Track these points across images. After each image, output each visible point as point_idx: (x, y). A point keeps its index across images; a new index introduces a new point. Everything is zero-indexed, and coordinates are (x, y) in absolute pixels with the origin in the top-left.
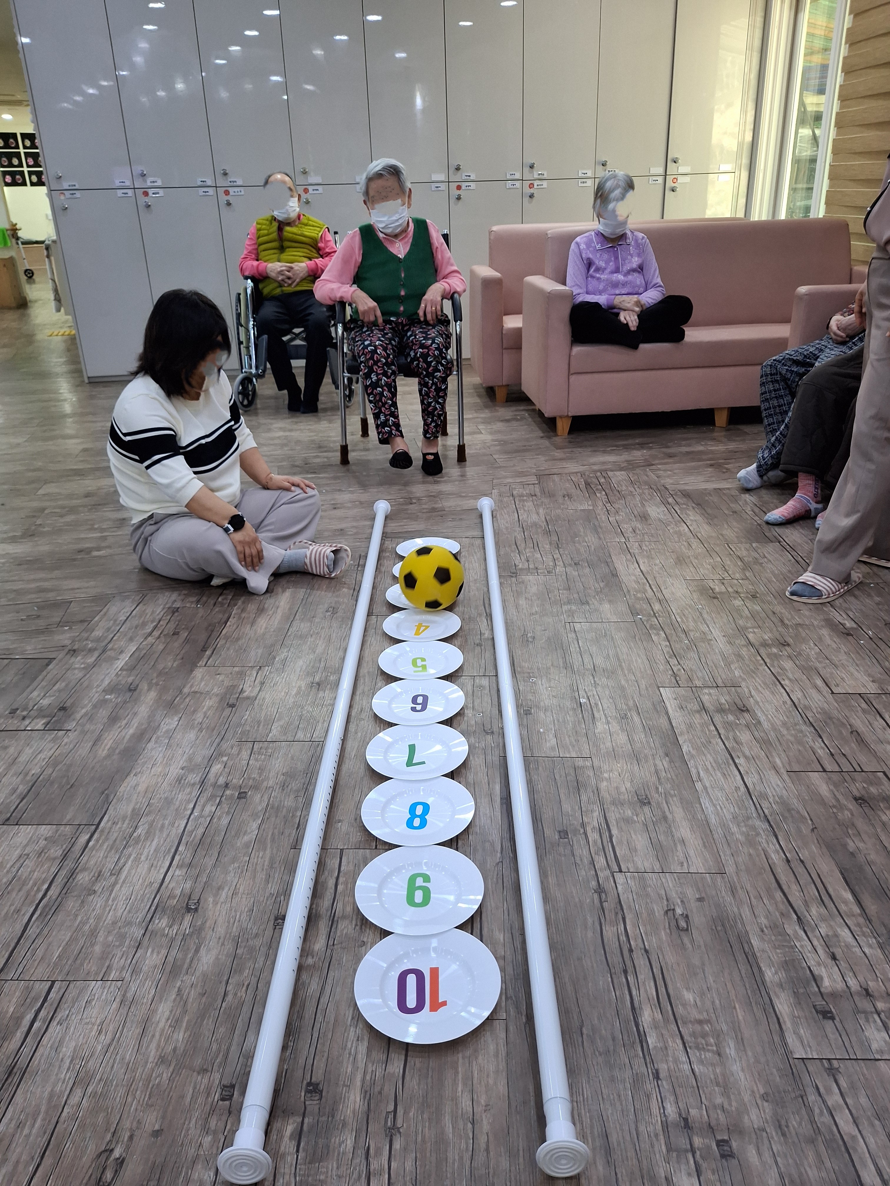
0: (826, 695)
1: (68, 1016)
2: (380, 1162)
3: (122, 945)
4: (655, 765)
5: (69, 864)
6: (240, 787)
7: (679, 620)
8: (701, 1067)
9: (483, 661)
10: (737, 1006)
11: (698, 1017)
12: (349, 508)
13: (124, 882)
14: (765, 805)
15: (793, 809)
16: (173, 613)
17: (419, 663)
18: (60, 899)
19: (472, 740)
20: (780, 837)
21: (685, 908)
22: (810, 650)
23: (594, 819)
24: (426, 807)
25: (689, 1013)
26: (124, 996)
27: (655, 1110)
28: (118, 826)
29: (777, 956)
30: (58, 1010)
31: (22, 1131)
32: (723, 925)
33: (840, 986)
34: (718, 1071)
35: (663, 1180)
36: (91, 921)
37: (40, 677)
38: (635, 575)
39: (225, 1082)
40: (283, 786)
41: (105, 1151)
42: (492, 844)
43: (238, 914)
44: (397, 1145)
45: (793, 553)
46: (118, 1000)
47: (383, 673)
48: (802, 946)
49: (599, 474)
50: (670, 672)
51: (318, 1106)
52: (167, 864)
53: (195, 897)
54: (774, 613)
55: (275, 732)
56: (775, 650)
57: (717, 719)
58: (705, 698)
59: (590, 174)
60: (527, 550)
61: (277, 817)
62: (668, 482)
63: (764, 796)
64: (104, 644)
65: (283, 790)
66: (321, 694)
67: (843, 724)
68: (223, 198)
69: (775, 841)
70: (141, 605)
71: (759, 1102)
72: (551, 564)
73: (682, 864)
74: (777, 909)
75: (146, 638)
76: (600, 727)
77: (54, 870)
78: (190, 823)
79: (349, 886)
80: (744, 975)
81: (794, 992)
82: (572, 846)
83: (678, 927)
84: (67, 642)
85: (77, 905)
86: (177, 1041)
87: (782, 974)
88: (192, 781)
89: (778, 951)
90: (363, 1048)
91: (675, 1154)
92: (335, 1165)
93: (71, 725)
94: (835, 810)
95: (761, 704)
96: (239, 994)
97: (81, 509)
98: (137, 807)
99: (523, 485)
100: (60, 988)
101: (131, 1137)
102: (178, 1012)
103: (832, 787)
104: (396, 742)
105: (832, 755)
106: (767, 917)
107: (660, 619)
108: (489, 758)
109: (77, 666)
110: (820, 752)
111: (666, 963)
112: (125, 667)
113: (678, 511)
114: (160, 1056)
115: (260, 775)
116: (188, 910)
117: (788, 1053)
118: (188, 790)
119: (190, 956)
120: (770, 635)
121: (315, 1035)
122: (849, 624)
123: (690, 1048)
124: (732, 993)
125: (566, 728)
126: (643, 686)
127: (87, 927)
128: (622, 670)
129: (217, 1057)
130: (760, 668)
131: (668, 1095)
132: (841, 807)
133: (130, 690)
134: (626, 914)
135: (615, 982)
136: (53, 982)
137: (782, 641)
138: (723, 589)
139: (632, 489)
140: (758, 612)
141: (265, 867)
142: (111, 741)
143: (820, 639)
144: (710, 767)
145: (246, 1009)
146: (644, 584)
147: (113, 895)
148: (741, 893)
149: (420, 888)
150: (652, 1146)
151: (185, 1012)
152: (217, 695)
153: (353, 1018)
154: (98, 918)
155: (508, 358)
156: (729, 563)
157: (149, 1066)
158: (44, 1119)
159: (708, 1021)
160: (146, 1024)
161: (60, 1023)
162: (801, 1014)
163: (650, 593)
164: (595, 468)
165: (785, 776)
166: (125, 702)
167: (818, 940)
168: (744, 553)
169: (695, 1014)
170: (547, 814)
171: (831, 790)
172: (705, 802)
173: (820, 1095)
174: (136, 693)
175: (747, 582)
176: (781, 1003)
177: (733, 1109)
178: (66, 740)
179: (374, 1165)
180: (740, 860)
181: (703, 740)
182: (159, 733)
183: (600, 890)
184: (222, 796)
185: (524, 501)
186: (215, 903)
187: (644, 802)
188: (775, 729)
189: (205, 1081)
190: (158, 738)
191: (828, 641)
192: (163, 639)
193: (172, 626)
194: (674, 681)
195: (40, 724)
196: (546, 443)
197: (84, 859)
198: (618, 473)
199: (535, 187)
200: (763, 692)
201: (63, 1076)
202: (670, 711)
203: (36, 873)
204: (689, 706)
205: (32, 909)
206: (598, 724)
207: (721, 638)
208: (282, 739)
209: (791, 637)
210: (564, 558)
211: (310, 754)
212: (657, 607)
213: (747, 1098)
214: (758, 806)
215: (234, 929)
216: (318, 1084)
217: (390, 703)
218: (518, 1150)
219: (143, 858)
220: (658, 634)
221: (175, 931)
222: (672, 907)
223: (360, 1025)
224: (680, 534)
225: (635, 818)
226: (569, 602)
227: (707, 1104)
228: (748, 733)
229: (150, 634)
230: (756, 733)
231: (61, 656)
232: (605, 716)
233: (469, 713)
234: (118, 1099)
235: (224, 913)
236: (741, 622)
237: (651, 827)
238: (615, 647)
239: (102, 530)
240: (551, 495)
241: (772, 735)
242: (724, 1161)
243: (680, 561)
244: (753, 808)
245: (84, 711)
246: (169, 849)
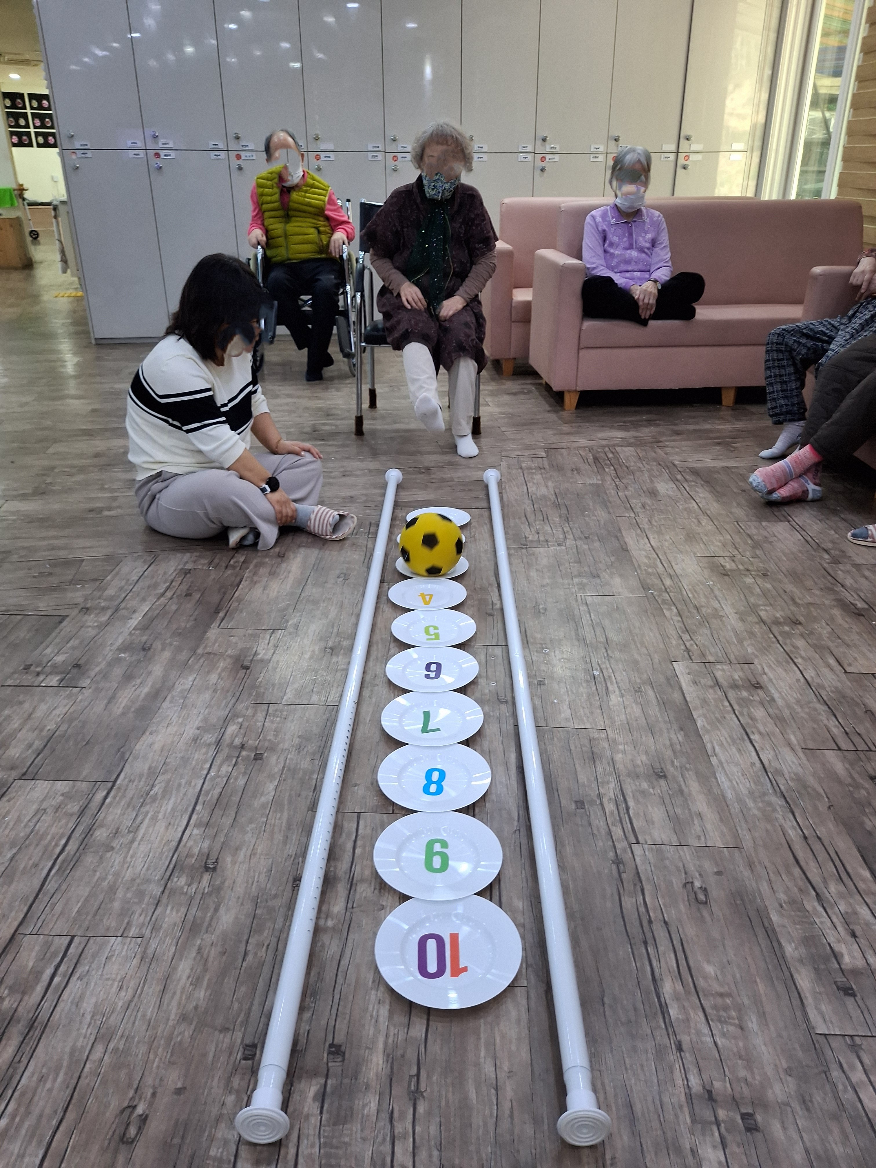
0: (839, 674)
1: (88, 971)
2: (403, 1126)
3: (141, 902)
4: (670, 739)
5: (86, 820)
6: (256, 748)
7: (690, 595)
8: (724, 1040)
9: (496, 631)
10: (758, 980)
11: (720, 989)
12: (357, 476)
13: (142, 839)
14: (781, 781)
15: (809, 787)
16: (186, 574)
17: (432, 631)
18: (78, 854)
19: (487, 708)
20: (797, 814)
21: (703, 882)
22: (823, 629)
23: (610, 790)
24: (442, 774)
25: (710, 986)
26: (144, 952)
27: (679, 1082)
28: (135, 783)
29: (796, 931)
30: (78, 965)
31: (45, 1084)
32: (742, 900)
33: (860, 963)
34: (741, 1044)
35: (689, 1152)
36: (110, 877)
37: (54, 634)
38: (645, 550)
39: (247, 1041)
40: (299, 748)
41: (129, 1107)
42: (509, 813)
43: (257, 874)
44: (421, 1109)
45: (803, 533)
46: (138, 956)
47: (396, 640)
48: (821, 923)
49: (607, 449)
50: (683, 647)
51: (340, 1069)
52: (185, 822)
53: (214, 856)
54: (785, 592)
55: (289, 696)
56: (787, 628)
57: (731, 694)
58: (719, 674)
59: (602, 149)
60: (537, 523)
61: (293, 778)
62: (676, 459)
63: (779, 772)
64: (117, 603)
65: (299, 752)
66: (334, 659)
67: (858, 703)
68: (235, 163)
69: (791, 817)
70: (152, 566)
71: (782, 1076)
72: (561, 536)
73: (699, 837)
74: (796, 885)
75: (159, 599)
76: (615, 699)
77: (71, 825)
78: (206, 783)
79: (367, 849)
80: (764, 950)
81: (815, 969)
82: (589, 816)
83: (697, 899)
84: (80, 600)
85: (95, 861)
86: (199, 999)
87: (803, 951)
88: (208, 741)
89: (798, 926)
90: (384, 1011)
91: (699, 1126)
92: (359, 1127)
93: (86, 682)
94: (851, 789)
95: (774, 681)
96: (259, 954)
97: (91, 468)
98: (154, 765)
99: (532, 457)
100: (80, 943)
101: (154, 1094)
102: (198, 970)
103: (847, 766)
104: (412, 707)
105: (847, 733)
106: (785, 893)
107: (672, 594)
108: (504, 727)
109: (90, 624)
110: (835, 731)
111: (686, 936)
112: (139, 627)
113: (687, 488)
114: (182, 1014)
115: (276, 736)
116: (207, 869)
117: (810, 1028)
118: (204, 750)
119: (209, 915)
120: (782, 613)
121: (337, 997)
122: (860, 605)
123: (712, 1020)
124: (753, 969)
125: (580, 700)
126: (656, 661)
127: (105, 884)
128: (635, 644)
129: (238, 1017)
130: (772, 645)
131: (691, 1067)
132: (857, 786)
133: (144, 649)
134: (645, 886)
135: (635, 953)
136: (73, 937)
137: (794, 620)
138: (734, 566)
139: (641, 466)
140: (769, 591)
141: (283, 828)
142: (126, 700)
143: (832, 619)
144: (724, 742)
145: (266, 970)
146: (655, 559)
147: (131, 852)
148: (760, 869)
149: (438, 853)
150: (677, 1117)
151: (205, 970)
152: (230, 657)
153: (373, 982)
154: (117, 875)
155: (516, 331)
156: (739, 540)
157: (171, 1023)
158: (66, 1074)
159: (729, 995)
160: (166, 981)
161: (80, 978)
162: (822, 990)
163: (661, 569)
164: (604, 443)
165: (801, 754)
166: (139, 661)
167: (837, 917)
168: (754, 531)
169: (717, 988)
170: (563, 784)
171: (847, 769)
172: (721, 778)
173: (844, 1072)
174: (150, 653)
175: (757, 560)
176: (801, 979)
177: (757, 1082)
178: (80, 698)
179: (399, 1129)
180: (757, 835)
181: (717, 715)
182: (173, 693)
183: (618, 861)
184: (238, 757)
185: (533, 473)
186: (234, 863)
187: (661, 775)
188: (789, 706)
189: (227, 1040)
190: (173, 697)
191: (840, 620)
192: (175, 599)
193: (184, 587)
194: (687, 656)
195: (54, 680)
196: (553, 417)
197: (101, 815)
198: (626, 449)
199: (547, 160)
200: (776, 669)
201: (84, 1031)
202: (684, 687)
203: (53, 828)
204: (703, 681)
205: (50, 864)
206: (613, 697)
207: (733, 615)
208: (297, 701)
209: (803, 615)
210: (574, 531)
211: (325, 717)
212: (668, 582)
213: (770, 1071)
214: (774, 782)
215: (253, 890)
216: (340, 1046)
217: (404, 669)
218: (543, 1118)
219: (160, 816)
220: (670, 609)
221: (194, 890)
222: (691, 880)
223: (382, 988)
224: (689, 511)
225: (651, 790)
226: (579, 575)
227: (731, 1077)
228: (762, 709)
229: (163, 595)
230: (770, 710)
231: (74, 612)
232: (619, 687)
233: (482, 681)
234: (140, 1056)
235: (243, 874)
236: (752, 600)
237: (667, 800)
238: (627, 621)
239: (113, 491)
240: (560, 469)
241: (786, 712)
242: (748, 1134)
243: (691, 537)
244: (769, 785)
245: (98, 669)
246: (187, 809)
